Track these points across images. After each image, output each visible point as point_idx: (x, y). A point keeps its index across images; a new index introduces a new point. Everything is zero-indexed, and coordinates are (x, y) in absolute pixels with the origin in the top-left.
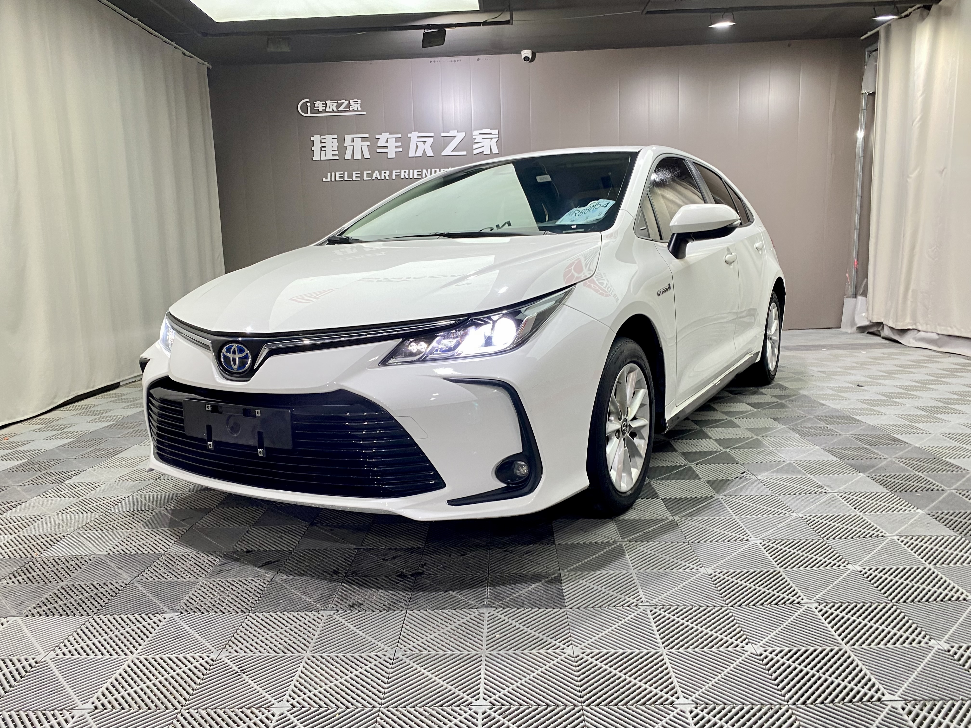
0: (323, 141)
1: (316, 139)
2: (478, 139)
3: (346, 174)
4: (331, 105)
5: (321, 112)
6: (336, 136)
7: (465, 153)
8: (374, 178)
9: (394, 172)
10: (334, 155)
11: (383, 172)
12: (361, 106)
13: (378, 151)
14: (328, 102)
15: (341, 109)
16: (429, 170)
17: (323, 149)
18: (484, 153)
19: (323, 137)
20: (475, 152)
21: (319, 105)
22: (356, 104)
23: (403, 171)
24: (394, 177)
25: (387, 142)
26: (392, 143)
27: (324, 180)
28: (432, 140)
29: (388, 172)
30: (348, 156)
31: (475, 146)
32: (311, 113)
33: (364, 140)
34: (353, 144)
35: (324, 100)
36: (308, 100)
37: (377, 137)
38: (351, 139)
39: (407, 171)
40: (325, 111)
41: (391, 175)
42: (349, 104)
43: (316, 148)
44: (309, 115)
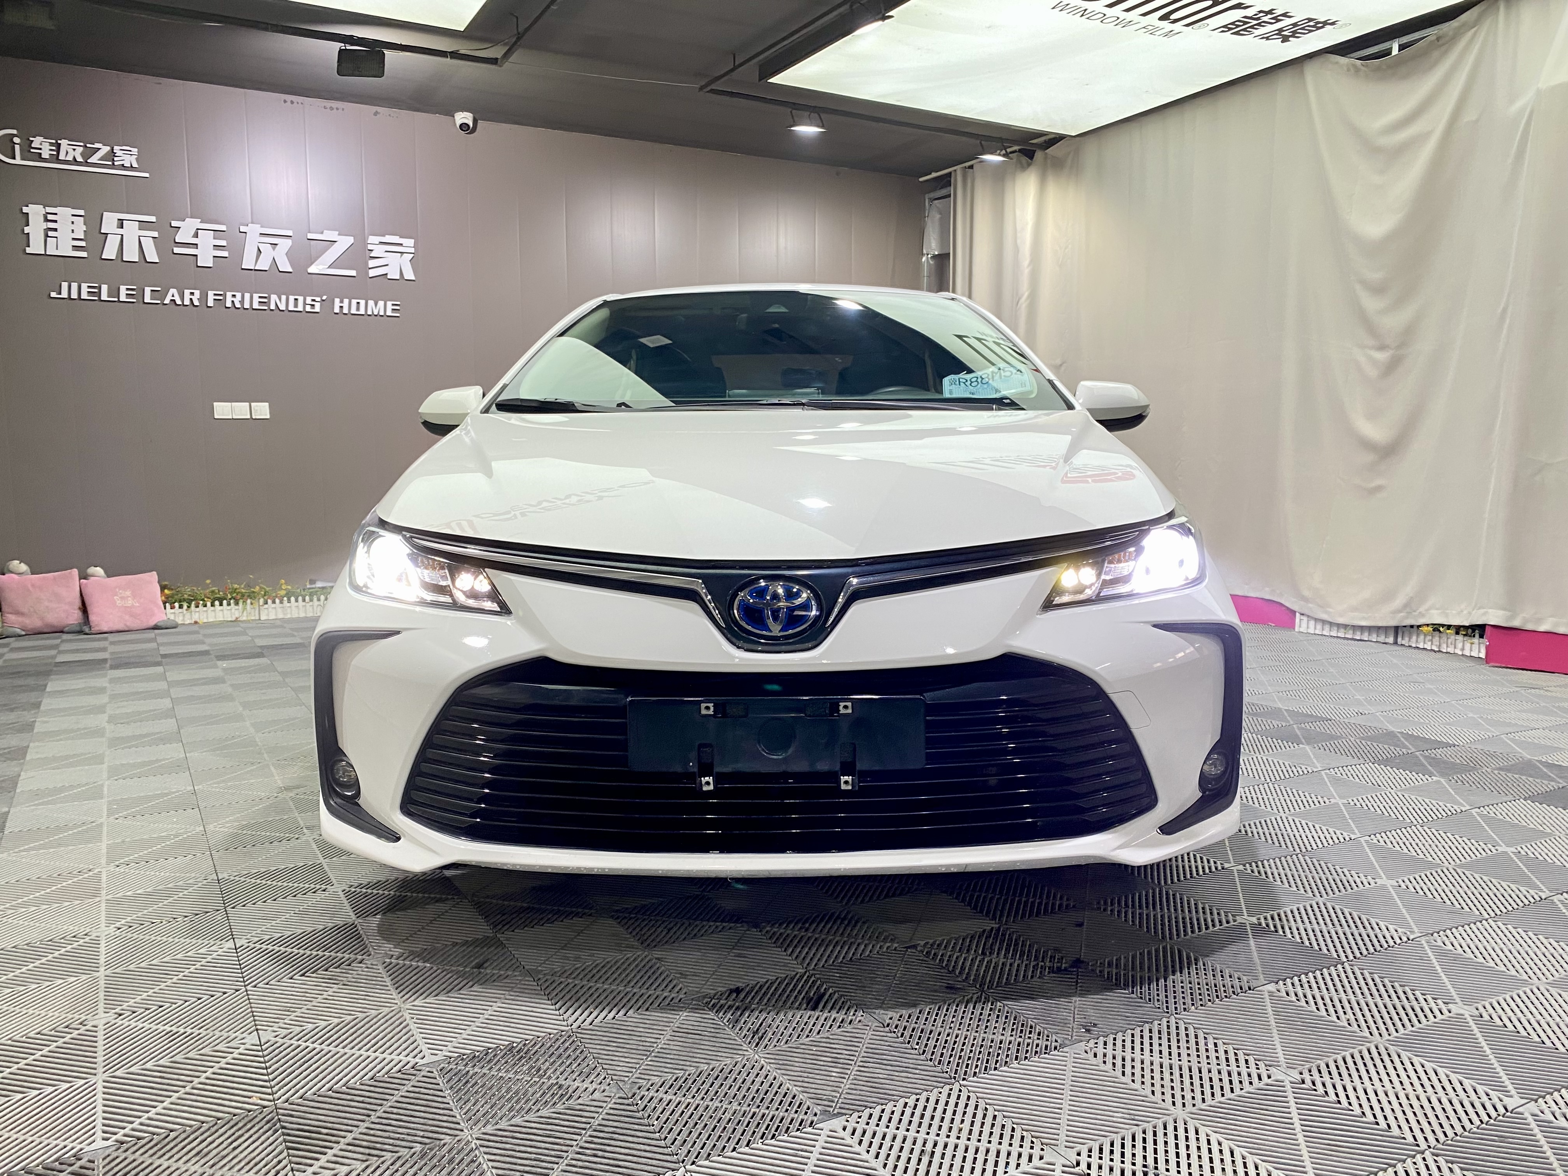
0: (50, 217)
1: (35, 211)
2: (378, 250)
3: (105, 288)
4: (70, 150)
5: (45, 160)
6: (82, 212)
7: (353, 273)
8: (167, 301)
9: (211, 294)
10: (75, 248)
11: (187, 292)
12: (137, 160)
13: (177, 250)
14: (64, 143)
15: (94, 159)
16: (284, 297)
17: (50, 233)
18: (389, 277)
19: (49, 210)
20: (372, 273)
21: (43, 145)
22: (127, 156)
23: (229, 294)
24: (210, 303)
25: (196, 235)
26: (206, 241)
27: (53, 294)
28: (288, 242)
29: (197, 293)
30: (110, 252)
31: (372, 263)
32: (22, 159)
33: (143, 225)
34: (120, 231)
35: (55, 136)
36: (15, 132)
37: (174, 224)
38: (116, 223)
39: (239, 295)
40: (56, 159)
41: (204, 297)
42: (112, 154)
43: (35, 229)
44: (18, 161)
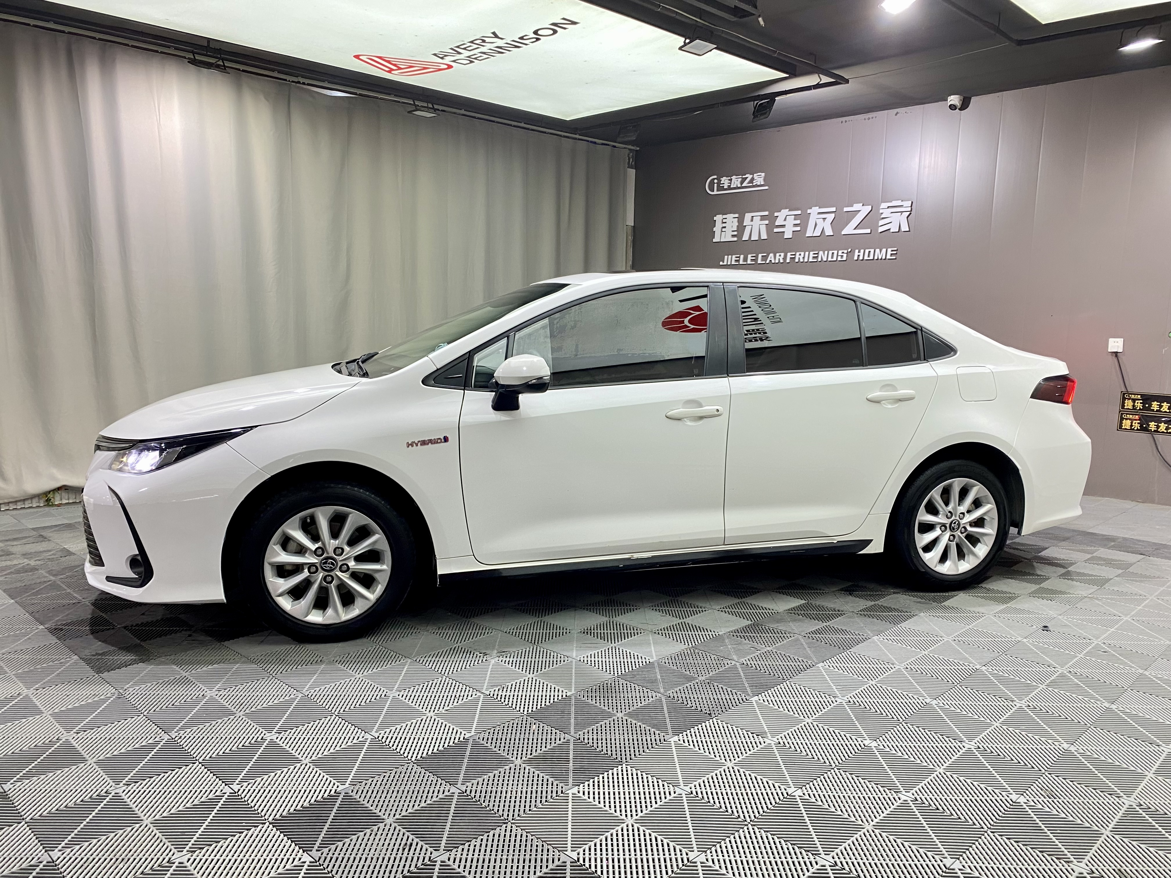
0: (724, 221)
1: (718, 218)
2: (886, 213)
3: (742, 256)
4: (736, 181)
5: (726, 190)
6: (737, 215)
7: (868, 231)
8: (768, 262)
9: (789, 254)
10: (733, 236)
11: (778, 255)
12: (764, 180)
13: (776, 230)
14: (734, 177)
15: (744, 185)
16: (826, 252)
17: (723, 230)
18: (891, 231)
19: (725, 216)
20: (881, 229)
21: (725, 181)
22: (759, 179)
23: (798, 254)
24: (788, 261)
25: (785, 220)
26: (791, 221)
27: (721, 263)
28: (833, 215)
29: (782, 254)
30: (745, 237)
31: (881, 222)
32: (718, 190)
33: (763, 218)
34: (751, 223)
35: (729, 175)
36: (715, 177)
37: (776, 214)
38: (750, 218)
39: (802, 253)
40: (729, 188)
41: (785, 258)
42: (752, 179)
43: (717, 229)
44: (715, 192)
